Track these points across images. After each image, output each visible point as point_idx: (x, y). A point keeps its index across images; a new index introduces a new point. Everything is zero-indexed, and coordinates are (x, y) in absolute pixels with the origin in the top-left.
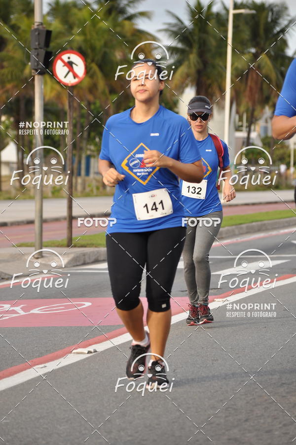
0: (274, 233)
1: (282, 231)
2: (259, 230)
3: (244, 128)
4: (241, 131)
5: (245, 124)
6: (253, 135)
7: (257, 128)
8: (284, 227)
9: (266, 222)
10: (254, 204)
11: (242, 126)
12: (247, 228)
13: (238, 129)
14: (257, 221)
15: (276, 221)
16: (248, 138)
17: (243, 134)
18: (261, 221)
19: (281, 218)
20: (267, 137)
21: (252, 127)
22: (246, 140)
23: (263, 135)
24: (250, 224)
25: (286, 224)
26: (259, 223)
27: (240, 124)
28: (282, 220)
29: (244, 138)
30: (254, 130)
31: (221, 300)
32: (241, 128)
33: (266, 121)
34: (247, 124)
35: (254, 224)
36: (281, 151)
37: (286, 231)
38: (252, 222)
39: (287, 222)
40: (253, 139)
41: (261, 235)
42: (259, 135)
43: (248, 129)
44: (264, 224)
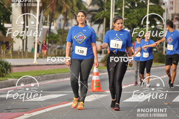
0: (61, 80)
1: (65, 79)
2: (53, 78)
3: (48, 24)
5: (48, 22)
6: (53, 28)
7: (55, 24)
9: (56, 74)
11: (47, 23)
12: (47, 77)
13: (44, 24)
14: (52, 74)
15: (62, 73)
16: (50, 29)
17: (47, 27)
18: (54, 73)
20: (60, 29)
21: (52, 23)
22: (48, 30)
23: (58, 28)
24: (48, 75)
25: (68, 76)
26: (53, 75)
27: (46, 21)
28: (66, 73)
29: (47, 29)
30: (53, 25)
32: (46, 24)
33: (60, 21)
34: (50, 22)
35: (50, 75)
38: (49, 74)
40: (52, 30)
41: (54, 81)
42: (56, 28)
43: (49, 24)
44: (56, 75)
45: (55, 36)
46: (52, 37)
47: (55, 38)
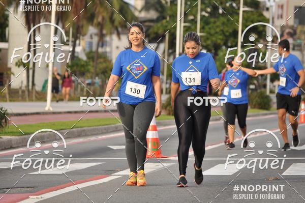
0: (93, 138)
1: (100, 137)
2: (79, 135)
3: (70, 43)
4: (68, 45)
5: (71, 39)
6: (78, 49)
7: (82, 43)
8: (103, 133)
9: (85, 128)
10: (76, 112)
11: (68, 41)
13: (65, 44)
15: (95, 127)
16: (73, 51)
17: (69, 48)
19: (100, 125)
20: (91, 52)
21: (78, 42)
23: (88, 50)
25: (104, 131)
26: (79, 129)
27: (67, 38)
28: (100, 127)
29: (69, 51)
30: (79, 45)
31: (35, 197)
32: (67, 43)
33: (91, 37)
34: (73, 39)
36: (104, 65)
37: (104, 137)
39: (105, 129)
40: (78, 53)
41: (81, 140)
42: (84, 50)
43: (73, 43)
44: (84, 130)
45: (83, 63)
46: (77, 65)
47: (83, 66)
